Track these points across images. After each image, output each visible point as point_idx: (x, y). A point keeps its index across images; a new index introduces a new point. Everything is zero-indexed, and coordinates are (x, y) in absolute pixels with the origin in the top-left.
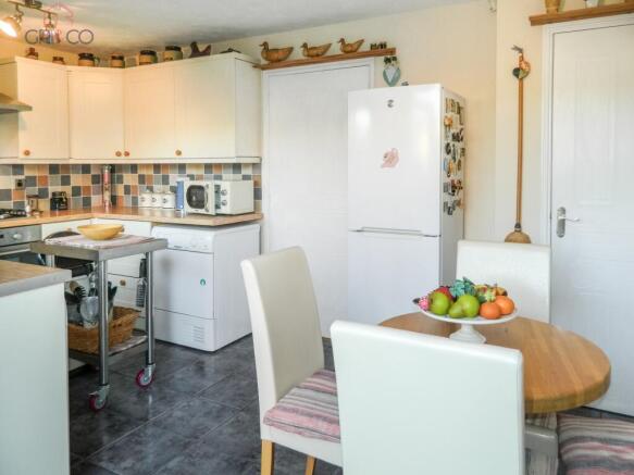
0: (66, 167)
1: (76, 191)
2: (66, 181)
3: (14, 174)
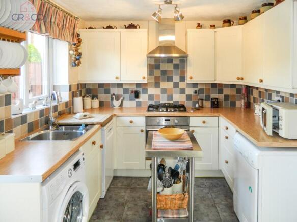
0: (221, 85)
1: (227, 97)
2: (221, 92)
3: (193, 87)
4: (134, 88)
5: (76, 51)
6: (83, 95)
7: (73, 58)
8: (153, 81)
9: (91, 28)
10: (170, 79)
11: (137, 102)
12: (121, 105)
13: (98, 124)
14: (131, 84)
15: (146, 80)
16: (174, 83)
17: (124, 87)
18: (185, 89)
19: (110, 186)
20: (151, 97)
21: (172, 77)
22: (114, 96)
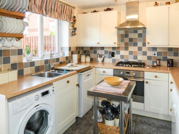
0: (176, 49)
3: (153, 51)
4: (111, 50)
5: (72, 27)
6: (81, 53)
7: (71, 31)
8: (123, 46)
9: (84, 13)
10: (135, 44)
11: (113, 59)
12: (103, 61)
13: (75, 70)
14: (109, 48)
15: (116, 44)
16: (138, 47)
17: (105, 49)
18: (146, 52)
19: (89, 111)
20: (122, 57)
21: (137, 43)
22: (98, 55)
